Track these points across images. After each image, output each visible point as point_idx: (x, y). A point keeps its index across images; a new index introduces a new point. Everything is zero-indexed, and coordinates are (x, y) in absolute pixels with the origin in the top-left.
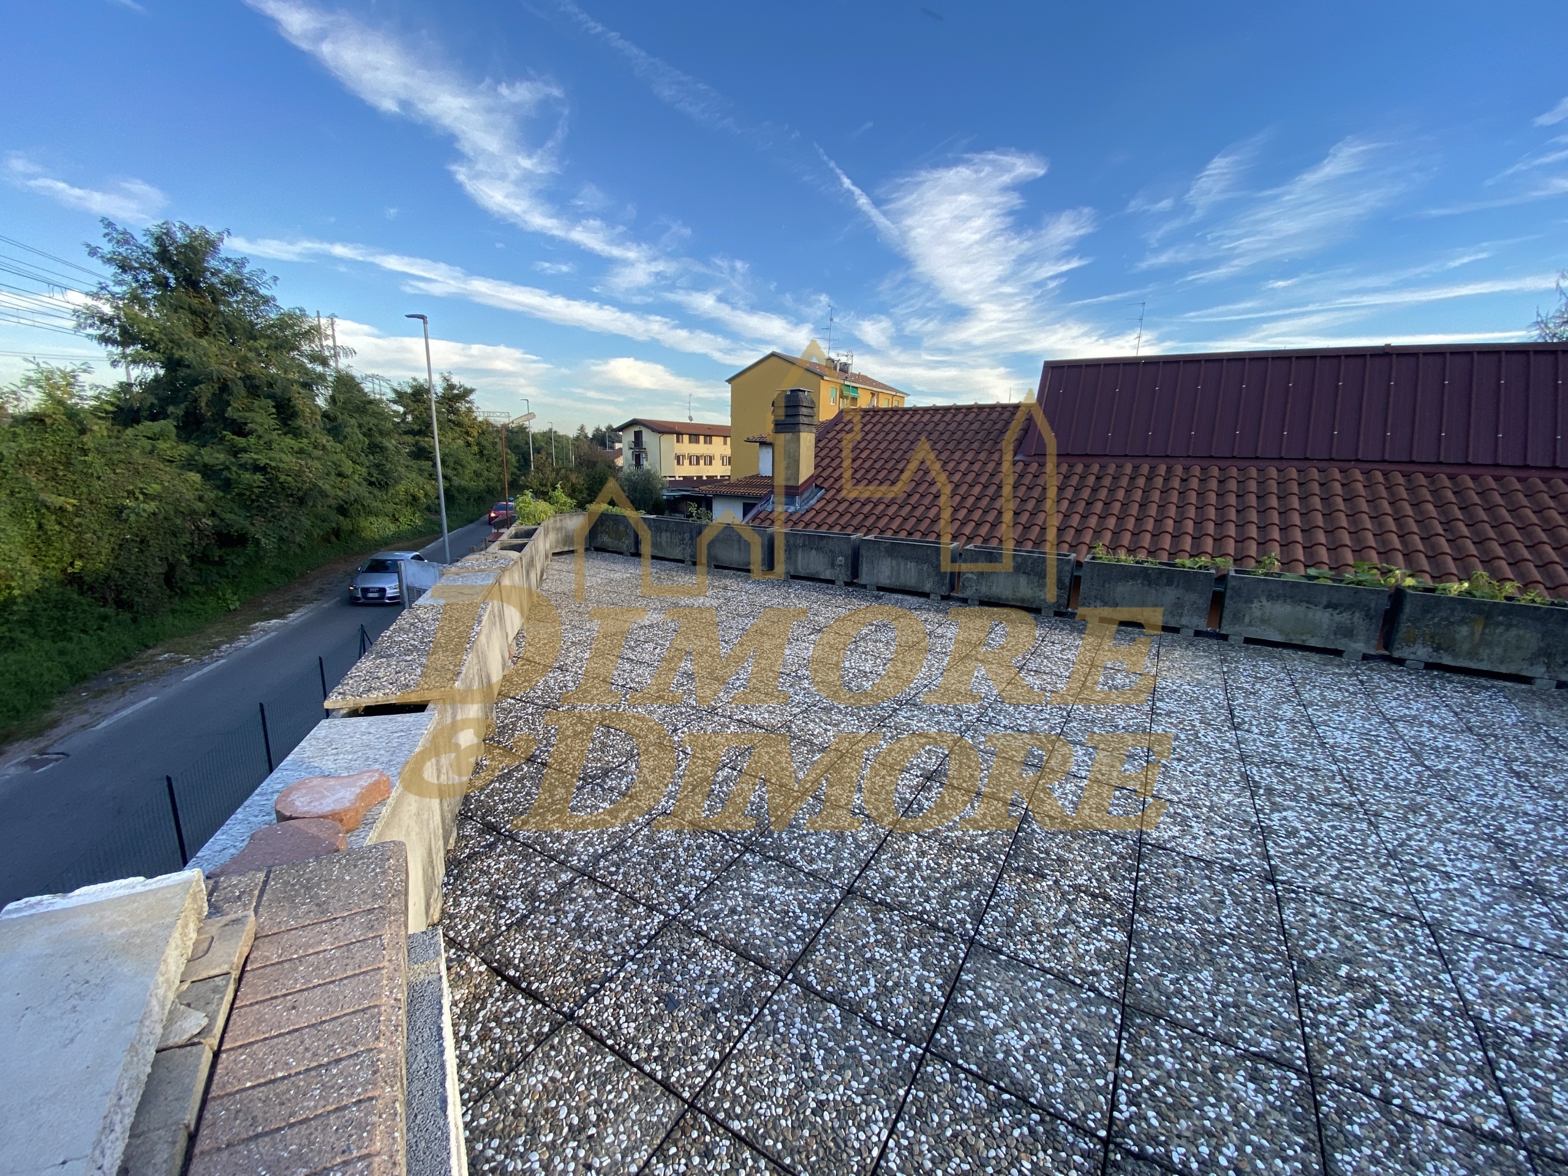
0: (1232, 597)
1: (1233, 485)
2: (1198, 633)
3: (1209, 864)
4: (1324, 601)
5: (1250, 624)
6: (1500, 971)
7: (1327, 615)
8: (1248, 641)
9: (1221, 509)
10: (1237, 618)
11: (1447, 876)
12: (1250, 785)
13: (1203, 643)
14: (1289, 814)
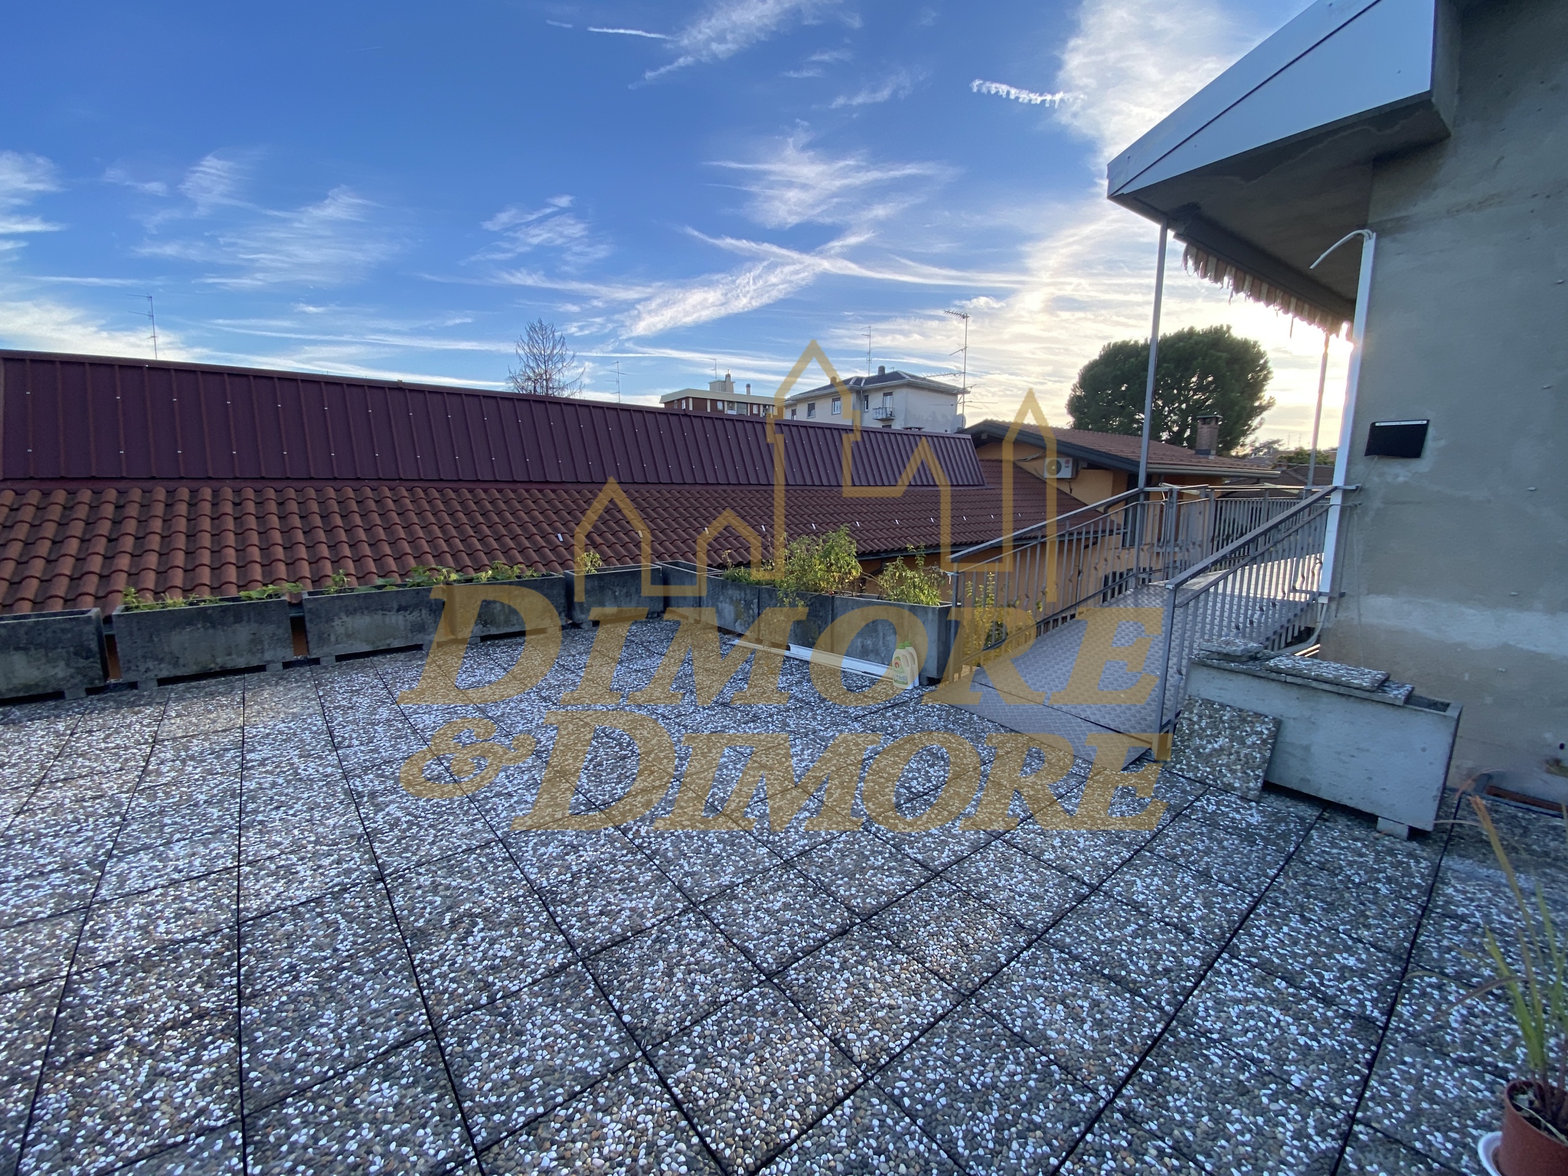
0: (311, 621)
1: (293, 506)
2: (287, 665)
3: (318, 901)
4: (395, 606)
5: (337, 642)
6: (546, 845)
7: (401, 617)
8: (340, 658)
9: (286, 532)
10: (323, 640)
11: (510, 795)
12: (354, 797)
13: (294, 673)
14: (392, 808)
